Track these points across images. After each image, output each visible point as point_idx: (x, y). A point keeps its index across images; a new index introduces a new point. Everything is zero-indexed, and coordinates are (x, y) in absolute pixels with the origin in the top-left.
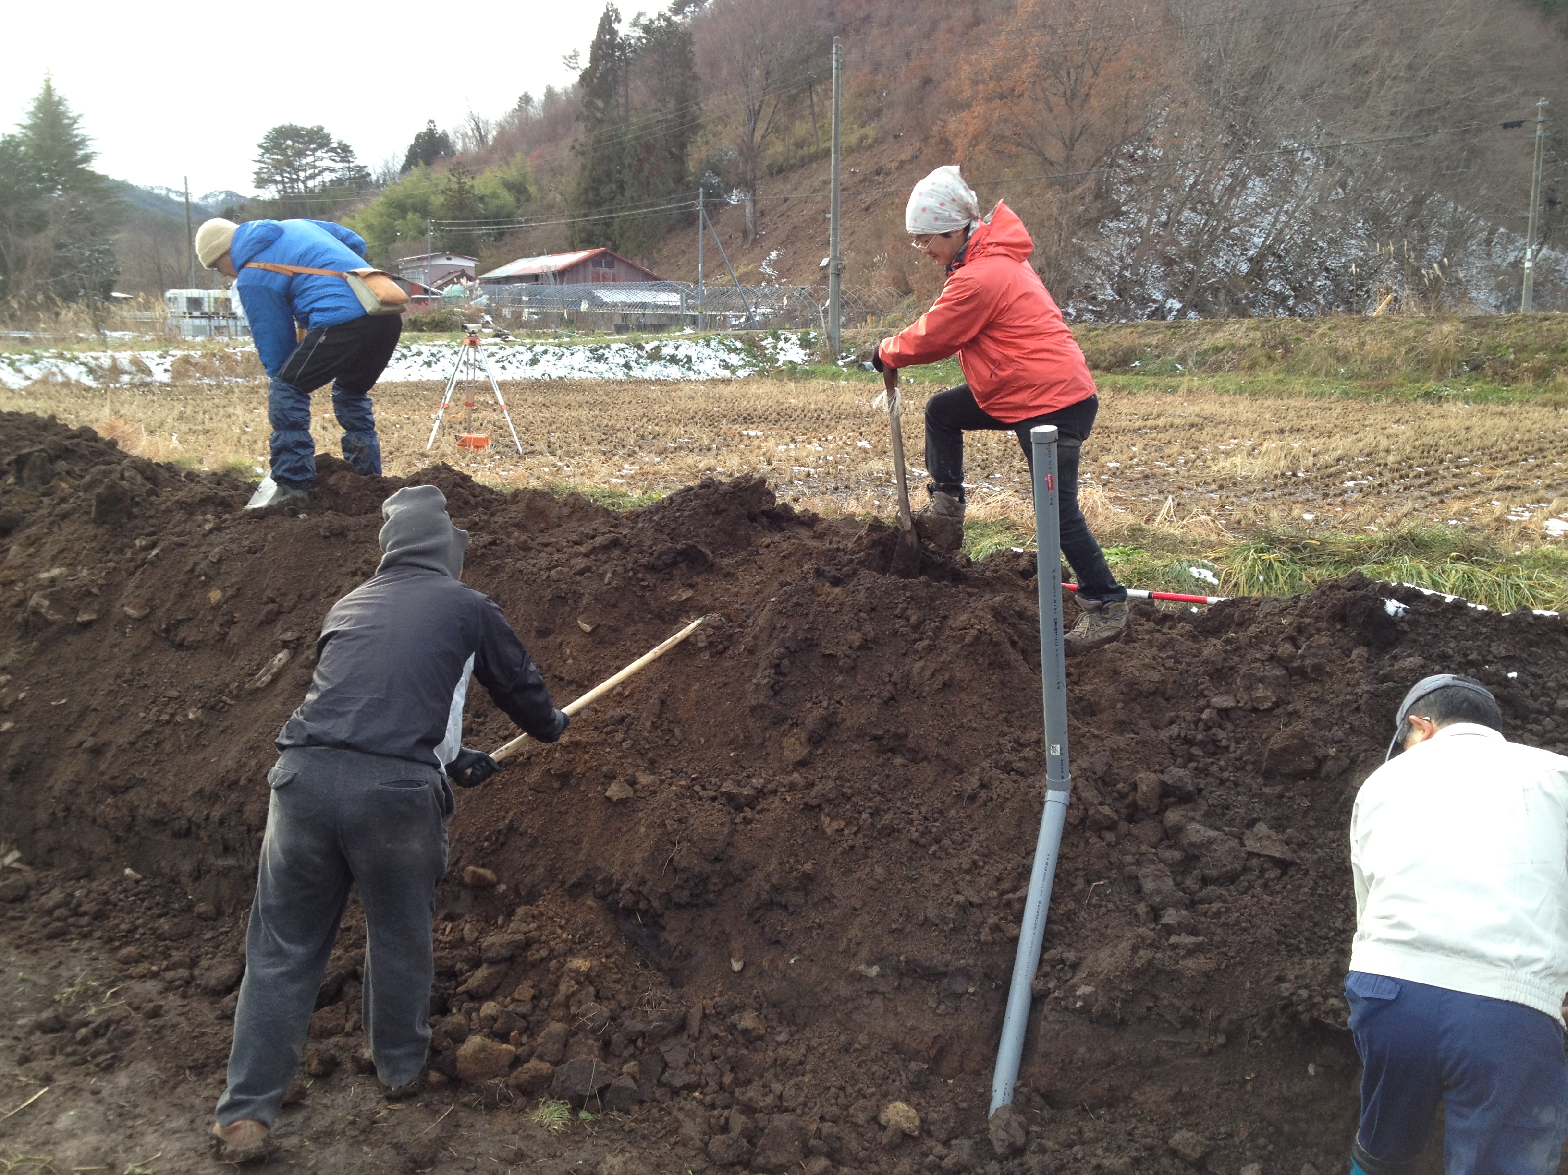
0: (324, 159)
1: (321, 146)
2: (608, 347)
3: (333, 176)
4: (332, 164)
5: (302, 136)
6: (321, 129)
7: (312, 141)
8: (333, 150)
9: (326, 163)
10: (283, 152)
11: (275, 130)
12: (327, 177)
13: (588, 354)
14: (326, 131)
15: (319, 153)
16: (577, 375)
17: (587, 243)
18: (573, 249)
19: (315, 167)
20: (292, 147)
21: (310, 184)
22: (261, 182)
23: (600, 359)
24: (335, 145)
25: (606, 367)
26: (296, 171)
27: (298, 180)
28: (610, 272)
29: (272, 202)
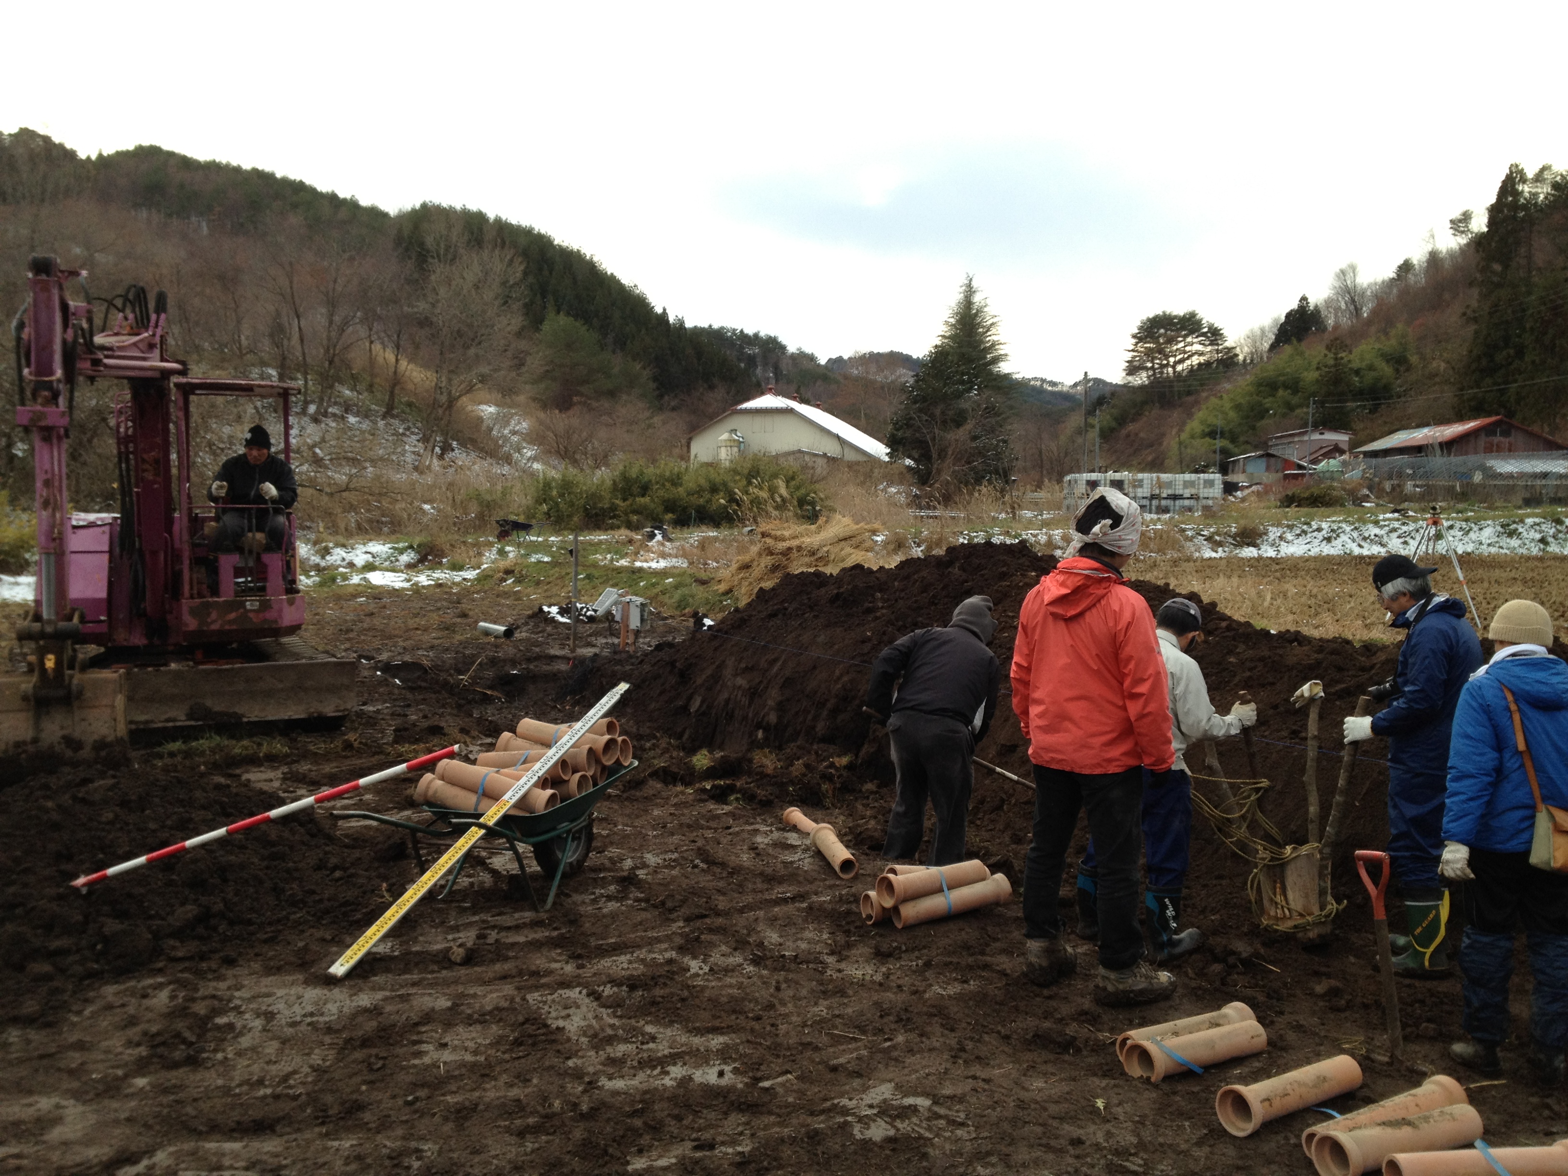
0: (1194, 344)
1: (1191, 332)
2: (1522, 521)
3: (1202, 359)
4: (1201, 348)
5: (1175, 324)
6: (1193, 315)
7: (1183, 328)
8: (1204, 334)
9: (1197, 347)
10: (1155, 340)
11: (1149, 320)
12: (1195, 360)
13: (1499, 528)
14: (1198, 316)
15: (1189, 339)
16: (1485, 550)
17: (1476, 411)
18: (1460, 418)
19: (1185, 352)
20: (1165, 335)
21: (1179, 368)
22: (1132, 369)
23: (1511, 534)
24: (1206, 330)
25: (1519, 542)
26: (1167, 357)
27: (1167, 365)
28: (1505, 441)
29: (1142, 387)
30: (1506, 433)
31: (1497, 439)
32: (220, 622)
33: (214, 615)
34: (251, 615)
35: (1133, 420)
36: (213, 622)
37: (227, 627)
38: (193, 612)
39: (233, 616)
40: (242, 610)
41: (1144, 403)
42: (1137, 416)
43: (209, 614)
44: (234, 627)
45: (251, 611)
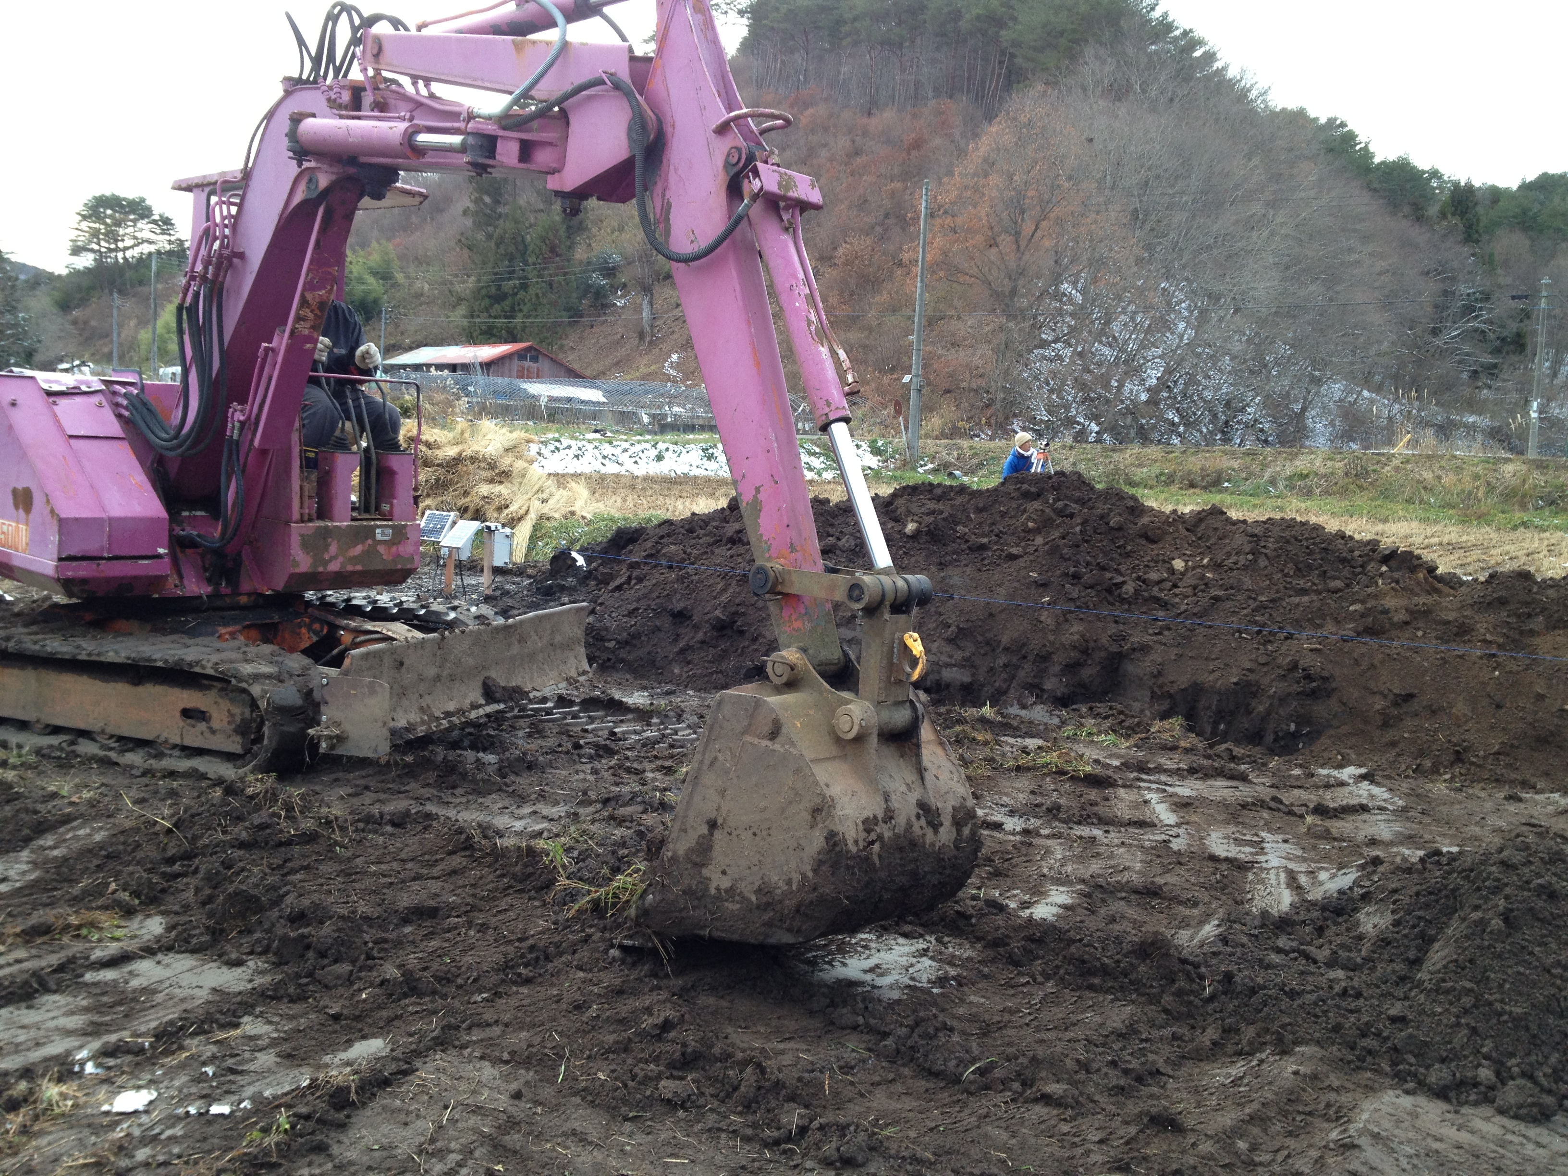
0: (144, 229)
1: (142, 217)
3: (152, 248)
4: (153, 237)
5: (122, 206)
6: (143, 200)
7: (133, 212)
8: (155, 222)
9: (146, 234)
10: (99, 219)
11: (95, 198)
12: (146, 248)
13: (701, 452)
14: (148, 202)
15: (140, 225)
19: (135, 238)
20: (110, 217)
21: (129, 254)
22: (76, 251)
24: (156, 217)
26: (116, 241)
27: (117, 250)
28: (534, 366)
29: (88, 271)
30: (535, 359)
31: (528, 364)
32: (341, 559)
33: (333, 549)
34: (381, 549)
35: (78, 306)
36: (332, 559)
37: (350, 568)
38: (306, 545)
39: (358, 550)
40: (370, 541)
41: (91, 288)
42: (83, 302)
43: (326, 547)
44: (359, 568)
45: (381, 542)
